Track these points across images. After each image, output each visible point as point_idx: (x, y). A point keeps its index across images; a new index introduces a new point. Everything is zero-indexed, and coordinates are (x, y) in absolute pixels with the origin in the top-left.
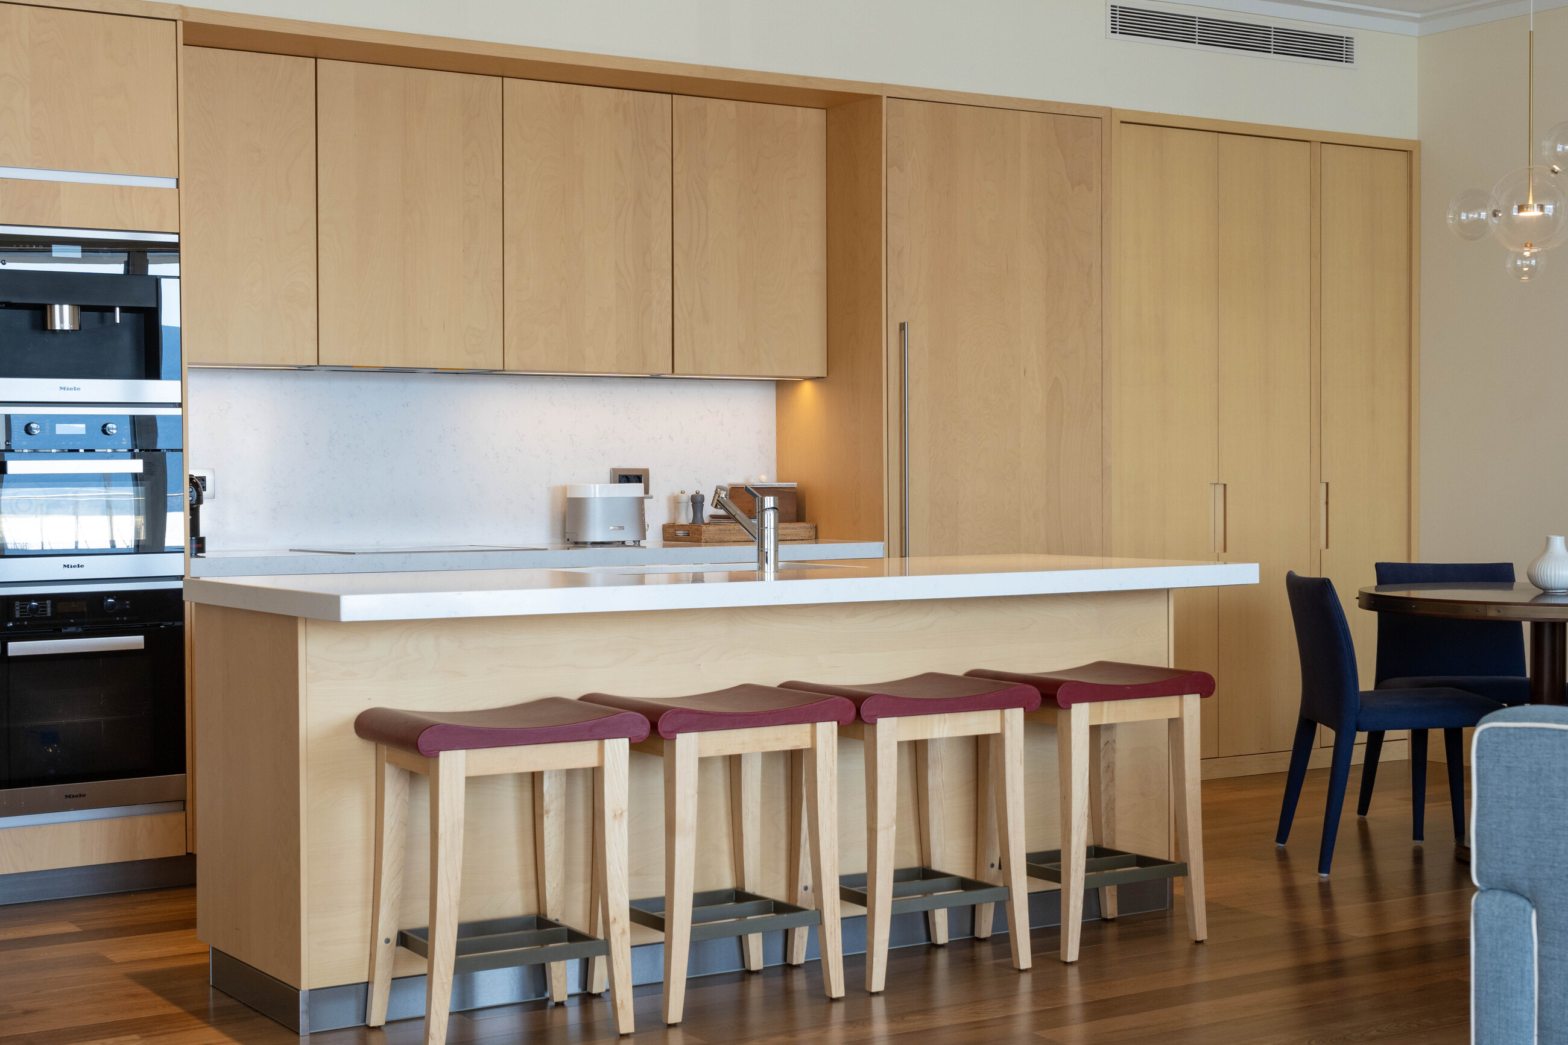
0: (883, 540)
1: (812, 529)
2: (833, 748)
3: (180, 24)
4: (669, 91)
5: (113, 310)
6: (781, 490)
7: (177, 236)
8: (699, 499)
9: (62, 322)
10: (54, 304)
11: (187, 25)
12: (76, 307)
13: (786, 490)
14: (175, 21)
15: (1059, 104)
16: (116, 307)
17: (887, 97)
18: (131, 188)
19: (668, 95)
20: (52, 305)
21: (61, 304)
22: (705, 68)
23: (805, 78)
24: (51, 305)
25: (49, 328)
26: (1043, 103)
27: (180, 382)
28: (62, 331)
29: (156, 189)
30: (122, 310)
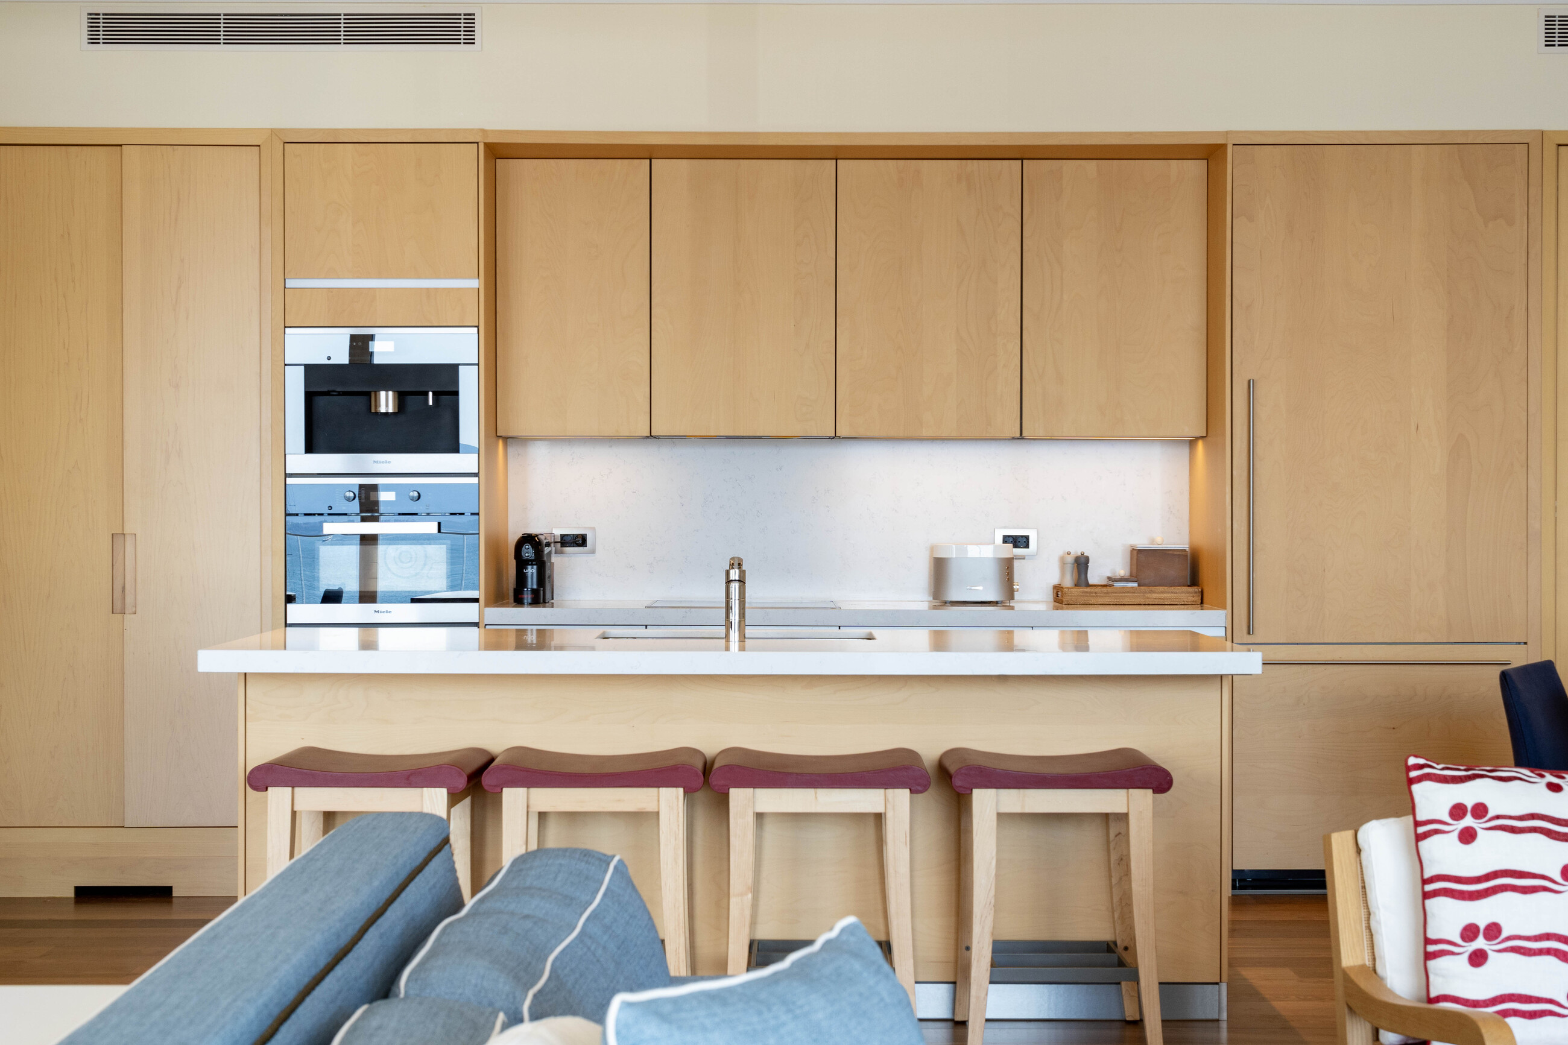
0: (1224, 607)
1: (1196, 593)
2: (678, 813)
3: (481, 146)
4: (1017, 156)
5: (426, 394)
6: (1170, 552)
7: (476, 329)
8: (1083, 560)
9: (387, 406)
10: (379, 391)
11: (487, 145)
12: (396, 393)
13: (1175, 553)
14: (478, 143)
15: (1466, 133)
16: (429, 391)
17: (1234, 145)
18: (436, 289)
19: (1017, 161)
20: (377, 392)
21: (387, 391)
22: (1011, 134)
23: (1130, 134)
24: (375, 392)
25: (373, 410)
26: (1444, 133)
27: (477, 455)
28: (386, 414)
29: (458, 289)
30: (434, 394)
